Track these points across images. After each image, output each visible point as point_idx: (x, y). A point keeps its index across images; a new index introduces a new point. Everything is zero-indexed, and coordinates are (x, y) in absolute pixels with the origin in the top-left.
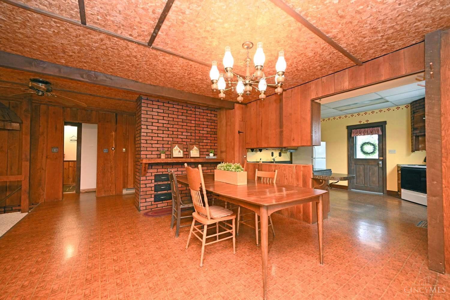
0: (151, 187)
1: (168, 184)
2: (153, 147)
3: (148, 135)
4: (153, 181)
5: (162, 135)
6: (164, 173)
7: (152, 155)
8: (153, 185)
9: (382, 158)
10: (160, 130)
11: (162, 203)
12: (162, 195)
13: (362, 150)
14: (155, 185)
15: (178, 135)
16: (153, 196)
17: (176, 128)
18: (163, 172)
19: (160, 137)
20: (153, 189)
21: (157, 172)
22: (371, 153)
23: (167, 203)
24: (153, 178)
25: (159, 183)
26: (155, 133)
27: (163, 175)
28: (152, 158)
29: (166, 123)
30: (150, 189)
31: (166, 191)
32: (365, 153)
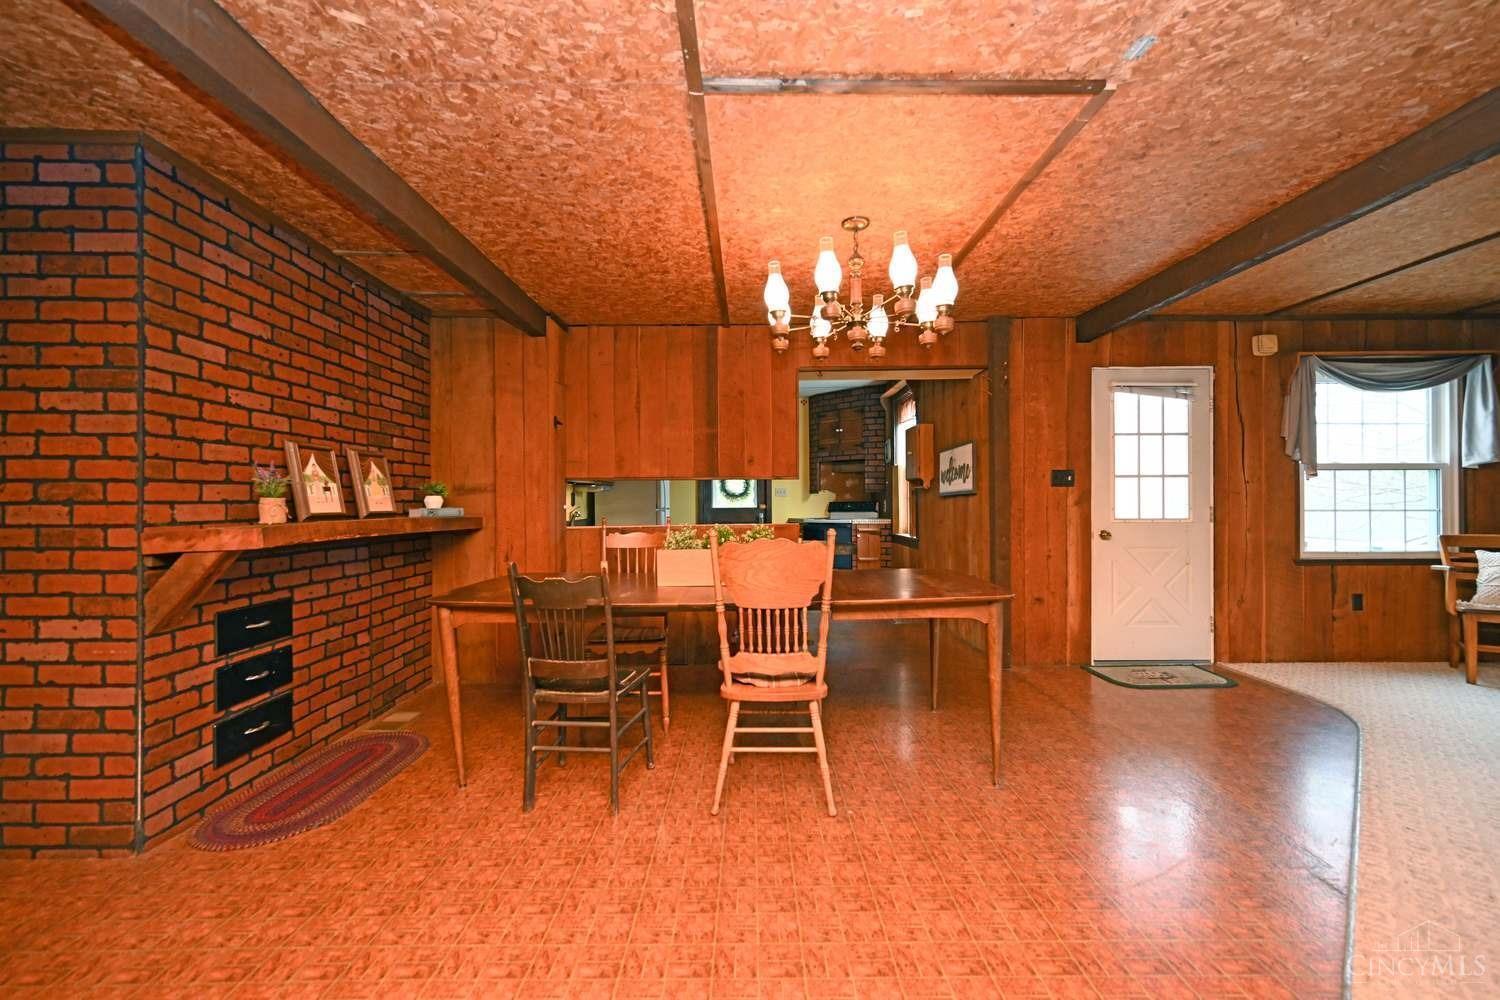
0: (199, 688)
1: (273, 653)
2: (207, 462)
3: (180, 390)
4: (209, 651)
5: (245, 399)
6: (257, 600)
7: (201, 508)
8: (209, 673)
9: (763, 506)
10: (238, 369)
11: (252, 759)
12: (251, 717)
13: (723, 489)
14: (220, 672)
15: (310, 405)
16: (208, 734)
17: (302, 369)
18: (250, 596)
19: (238, 406)
20: (209, 694)
21: (225, 601)
22: (741, 495)
23: (272, 752)
24: (210, 632)
25: (237, 658)
26: (217, 385)
27: (254, 613)
28: (201, 524)
29: (260, 338)
30: (193, 698)
31: (267, 695)
32: (730, 495)
